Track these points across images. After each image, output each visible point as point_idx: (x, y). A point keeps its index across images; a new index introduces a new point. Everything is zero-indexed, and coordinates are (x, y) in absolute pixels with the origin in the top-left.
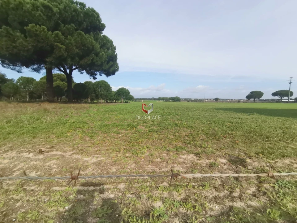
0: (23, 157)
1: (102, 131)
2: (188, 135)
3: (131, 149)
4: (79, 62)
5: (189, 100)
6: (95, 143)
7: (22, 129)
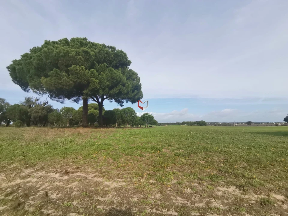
0: (49, 177)
1: (125, 153)
2: (223, 162)
3: (155, 174)
4: (108, 92)
5: (216, 124)
6: (118, 165)
7: (56, 150)
